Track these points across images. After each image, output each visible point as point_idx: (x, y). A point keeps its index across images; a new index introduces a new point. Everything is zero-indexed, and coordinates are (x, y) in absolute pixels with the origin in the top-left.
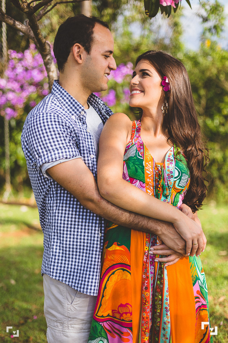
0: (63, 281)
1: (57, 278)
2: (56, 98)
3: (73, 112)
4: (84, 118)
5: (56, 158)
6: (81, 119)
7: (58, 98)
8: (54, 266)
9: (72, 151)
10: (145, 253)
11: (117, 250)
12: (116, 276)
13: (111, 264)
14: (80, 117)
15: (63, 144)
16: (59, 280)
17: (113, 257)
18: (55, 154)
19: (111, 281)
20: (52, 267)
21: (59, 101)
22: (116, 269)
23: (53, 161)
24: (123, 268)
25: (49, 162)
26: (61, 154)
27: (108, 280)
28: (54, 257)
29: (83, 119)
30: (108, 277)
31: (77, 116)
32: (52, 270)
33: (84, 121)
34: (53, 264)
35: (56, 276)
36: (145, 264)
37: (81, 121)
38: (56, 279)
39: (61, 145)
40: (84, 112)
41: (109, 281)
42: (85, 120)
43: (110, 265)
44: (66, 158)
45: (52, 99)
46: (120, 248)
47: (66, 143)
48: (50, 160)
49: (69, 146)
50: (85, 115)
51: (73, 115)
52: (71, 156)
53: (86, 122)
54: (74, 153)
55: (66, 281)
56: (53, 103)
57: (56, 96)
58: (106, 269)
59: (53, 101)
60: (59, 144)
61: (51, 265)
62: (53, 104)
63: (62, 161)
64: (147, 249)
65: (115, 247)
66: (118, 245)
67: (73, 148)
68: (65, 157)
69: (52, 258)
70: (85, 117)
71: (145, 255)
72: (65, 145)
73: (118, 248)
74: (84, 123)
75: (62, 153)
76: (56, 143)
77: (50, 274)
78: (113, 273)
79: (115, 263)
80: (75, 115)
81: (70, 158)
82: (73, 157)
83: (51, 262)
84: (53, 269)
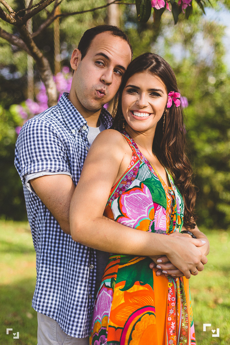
0: (50, 316)
1: (44, 312)
2: (59, 109)
3: (74, 126)
4: (86, 134)
5: (38, 169)
6: (83, 135)
7: (61, 110)
8: (41, 298)
9: (59, 165)
10: (169, 291)
11: (140, 290)
12: (143, 323)
13: (135, 309)
14: (82, 133)
15: (49, 155)
16: (45, 314)
17: (136, 300)
18: (38, 165)
19: (137, 330)
20: (38, 299)
21: (62, 113)
22: (142, 314)
23: (35, 173)
24: (148, 311)
25: (31, 173)
26: (45, 166)
27: (133, 329)
28: (41, 288)
29: (84, 134)
30: (132, 326)
31: (78, 131)
32: (38, 303)
33: (85, 136)
34: (39, 295)
35: (42, 310)
36: (169, 304)
37: (82, 138)
38: (42, 313)
39: (47, 157)
40: (86, 127)
41: (135, 330)
42: (87, 136)
43: (133, 310)
44: (50, 171)
45: (53, 110)
46: (144, 287)
47: (53, 155)
48: (31, 171)
49: (56, 158)
50: (87, 130)
51: (73, 128)
52: (56, 169)
53: (87, 138)
54: (61, 167)
55: (53, 316)
56: (53, 113)
57: (60, 107)
58: (128, 316)
59: (53, 111)
60: (45, 155)
61: (37, 297)
62: (52, 115)
63: (44, 173)
64: (170, 285)
65: (138, 288)
66: (142, 284)
67: (61, 162)
68: (49, 169)
69: (39, 289)
70: (87, 132)
71: (169, 293)
72: (52, 157)
73: (141, 288)
74: (85, 140)
75: (47, 164)
76: (42, 153)
77: (36, 308)
78: (139, 320)
79: (141, 307)
80: (76, 128)
81: (54, 172)
82: (58, 171)
83: (38, 293)
84: (40, 302)
